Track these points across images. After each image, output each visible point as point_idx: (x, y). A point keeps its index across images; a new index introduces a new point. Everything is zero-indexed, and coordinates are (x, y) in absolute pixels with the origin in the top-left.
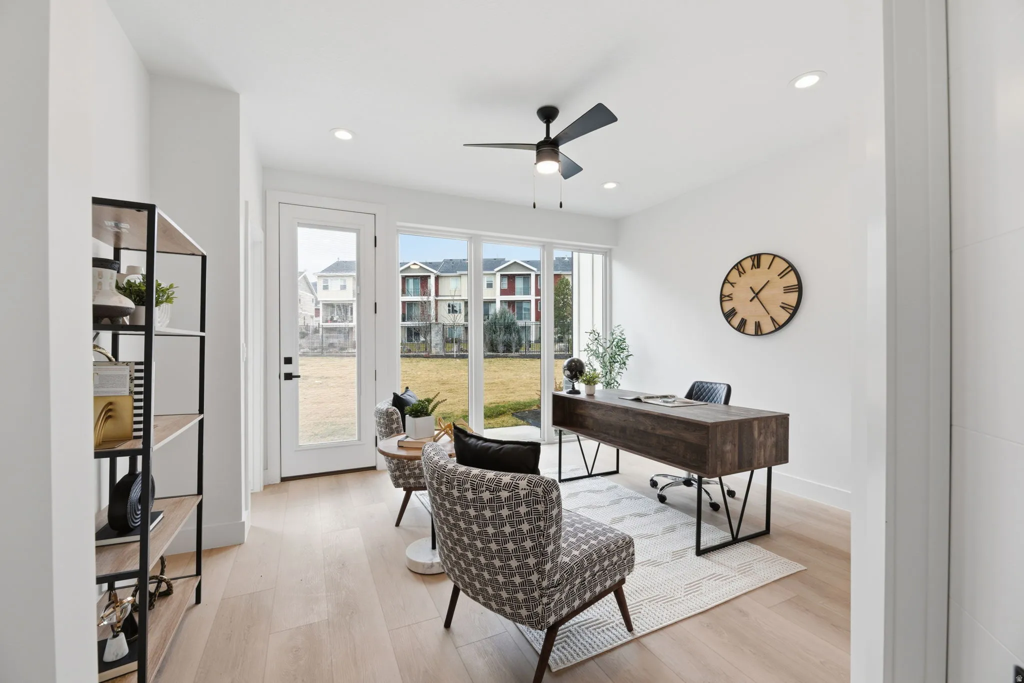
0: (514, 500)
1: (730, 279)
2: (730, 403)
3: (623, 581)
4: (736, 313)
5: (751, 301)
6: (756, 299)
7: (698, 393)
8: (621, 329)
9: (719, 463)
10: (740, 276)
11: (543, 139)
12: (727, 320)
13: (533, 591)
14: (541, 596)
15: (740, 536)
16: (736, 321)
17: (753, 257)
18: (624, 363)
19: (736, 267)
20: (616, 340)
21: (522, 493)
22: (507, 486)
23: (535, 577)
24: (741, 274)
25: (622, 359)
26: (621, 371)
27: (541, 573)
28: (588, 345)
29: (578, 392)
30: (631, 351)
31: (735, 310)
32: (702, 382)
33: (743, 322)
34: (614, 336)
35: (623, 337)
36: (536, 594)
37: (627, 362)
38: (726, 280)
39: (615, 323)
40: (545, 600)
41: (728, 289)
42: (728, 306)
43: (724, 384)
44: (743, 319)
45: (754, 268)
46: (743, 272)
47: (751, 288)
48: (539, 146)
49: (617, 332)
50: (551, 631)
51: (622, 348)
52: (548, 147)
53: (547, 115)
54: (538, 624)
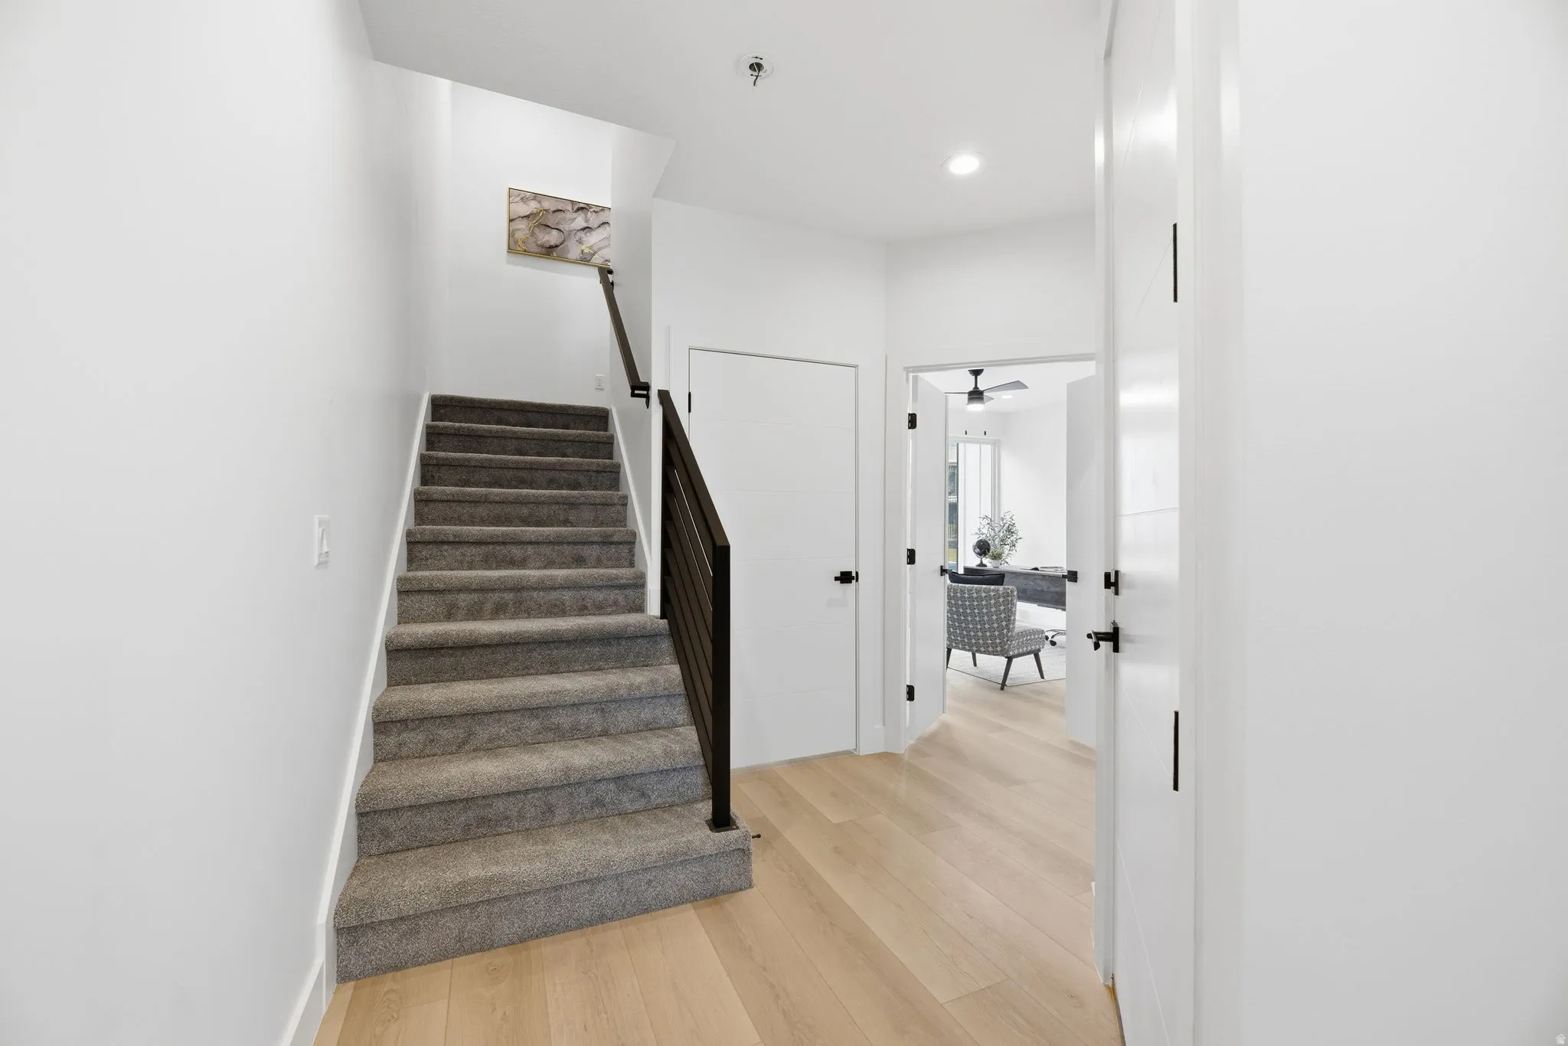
3: (1039, 650)
8: (1011, 515)
11: (972, 389)
13: (1004, 638)
14: (1008, 640)
18: (1014, 545)
20: (1007, 525)
21: (1001, 593)
22: (994, 590)
23: (1005, 631)
25: (1012, 541)
26: (1011, 552)
27: (1008, 629)
28: (979, 529)
29: (985, 566)
30: (1020, 534)
34: (1005, 521)
35: (1013, 522)
36: (1005, 640)
37: (1017, 545)
39: (1004, 508)
40: (1009, 642)
48: (970, 393)
49: (1008, 517)
50: (1010, 660)
51: (1012, 532)
52: (976, 395)
53: (976, 373)
54: (1003, 655)
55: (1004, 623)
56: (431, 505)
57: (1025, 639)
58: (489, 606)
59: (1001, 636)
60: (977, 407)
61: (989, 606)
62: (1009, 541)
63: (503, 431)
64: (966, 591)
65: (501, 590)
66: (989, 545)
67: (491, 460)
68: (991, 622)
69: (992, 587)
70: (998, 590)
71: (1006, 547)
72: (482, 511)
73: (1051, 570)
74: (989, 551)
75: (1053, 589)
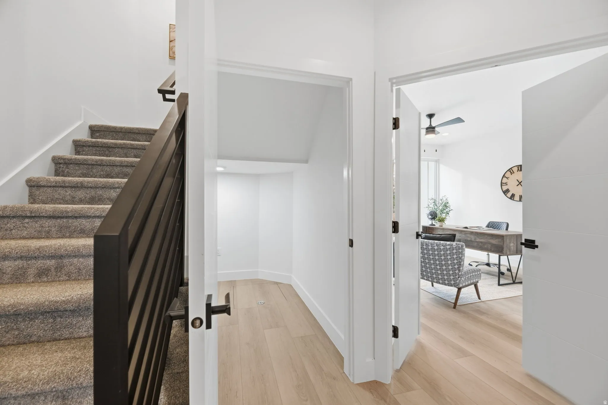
0: (452, 249)
1: (506, 175)
2: (509, 230)
3: (478, 282)
4: (509, 191)
5: (517, 186)
6: (520, 185)
7: (491, 225)
8: (446, 198)
9: (508, 250)
10: (511, 175)
11: (428, 126)
12: (505, 194)
13: (456, 275)
14: (459, 277)
15: (516, 282)
16: (509, 195)
17: (518, 166)
18: (448, 214)
19: (509, 170)
20: (444, 203)
21: (454, 247)
22: (449, 245)
23: (457, 272)
24: (512, 174)
25: (447, 211)
26: (447, 218)
27: (459, 270)
28: (428, 205)
30: (452, 208)
31: (509, 190)
32: (493, 222)
33: (513, 195)
34: (443, 201)
35: (448, 201)
36: (457, 277)
37: (450, 213)
38: (504, 176)
39: (442, 194)
41: (505, 180)
42: (505, 188)
43: (505, 222)
44: (513, 194)
45: (518, 171)
46: (513, 173)
47: (517, 180)
48: (427, 129)
49: (444, 199)
50: (459, 289)
51: (447, 207)
52: (431, 129)
53: (431, 116)
54: (455, 287)
55: (456, 266)
56: (42, 190)
57: (469, 275)
58: (32, 271)
59: (454, 274)
60: (431, 136)
61: (445, 255)
62: (445, 211)
63: (124, 144)
64: (430, 245)
65: (44, 258)
66: (436, 214)
67: (102, 160)
68: (447, 265)
69: (448, 243)
70: (452, 245)
71: (443, 214)
72: (80, 194)
73: (475, 228)
74: (436, 217)
75: (478, 240)
